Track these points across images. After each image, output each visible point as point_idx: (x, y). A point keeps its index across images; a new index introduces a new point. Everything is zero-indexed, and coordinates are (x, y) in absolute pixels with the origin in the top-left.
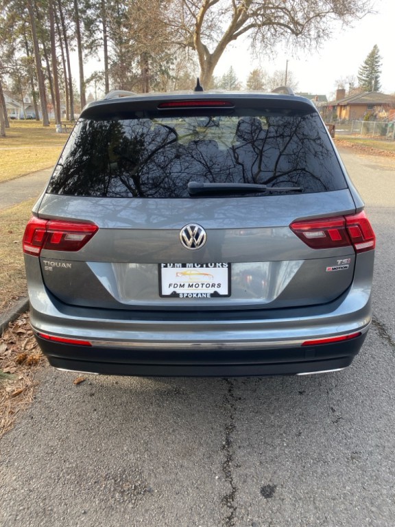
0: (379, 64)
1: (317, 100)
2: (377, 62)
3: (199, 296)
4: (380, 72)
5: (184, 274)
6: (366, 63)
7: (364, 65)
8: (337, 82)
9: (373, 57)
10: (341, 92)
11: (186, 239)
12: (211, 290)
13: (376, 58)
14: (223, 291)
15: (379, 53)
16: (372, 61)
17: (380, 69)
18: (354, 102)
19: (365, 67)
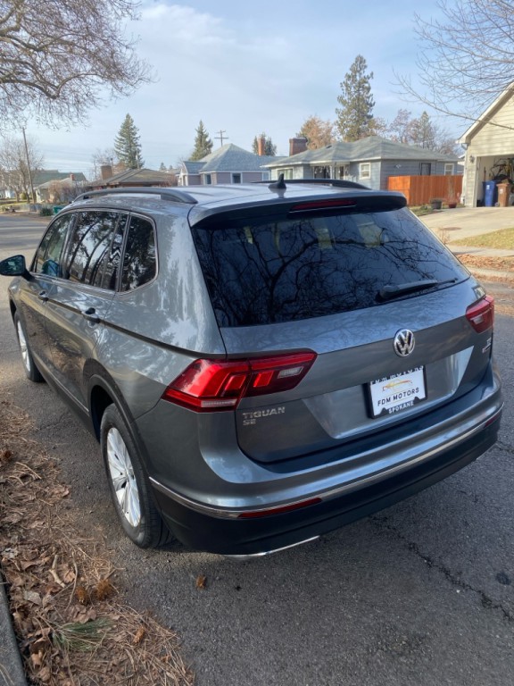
0: (137, 136)
1: (73, 180)
2: (134, 134)
3: (405, 406)
4: (140, 146)
5: (388, 387)
6: (121, 134)
7: (120, 137)
8: (95, 157)
9: (128, 128)
10: (107, 169)
11: (401, 346)
12: (412, 398)
13: (132, 129)
14: (421, 395)
15: (134, 124)
16: (128, 132)
17: (139, 142)
18: (126, 181)
19: (121, 140)
